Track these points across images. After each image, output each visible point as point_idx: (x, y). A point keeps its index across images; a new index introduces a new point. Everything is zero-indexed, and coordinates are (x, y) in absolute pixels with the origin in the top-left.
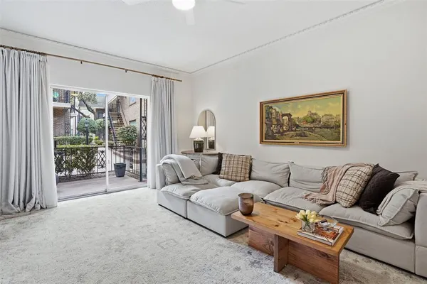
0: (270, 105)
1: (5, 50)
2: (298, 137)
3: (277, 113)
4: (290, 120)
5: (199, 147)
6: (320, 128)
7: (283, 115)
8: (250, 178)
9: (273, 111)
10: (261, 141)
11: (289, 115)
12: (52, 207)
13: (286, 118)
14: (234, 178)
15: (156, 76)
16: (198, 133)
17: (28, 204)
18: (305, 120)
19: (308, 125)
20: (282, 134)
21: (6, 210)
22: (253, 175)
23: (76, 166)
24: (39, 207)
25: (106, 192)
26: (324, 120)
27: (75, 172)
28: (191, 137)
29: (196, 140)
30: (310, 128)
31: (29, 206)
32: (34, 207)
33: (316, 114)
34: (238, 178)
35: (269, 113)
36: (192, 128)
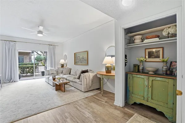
0: (76, 54)
1: (5, 41)
3: (77, 56)
5: (62, 66)
8: (70, 74)
10: (75, 64)
11: (79, 57)
12: (17, 82)
14: (65, 74)
16: (62, 61)
17: (11, 80)
18: (82, 58)
20: (78, 62)
21: (5, 82)
22: (71, 73)
24: (14, 81)
25: (34, 79)
28: (60, 63)
31: (11, 81)
32: (12, 82)
36: (60, 60)
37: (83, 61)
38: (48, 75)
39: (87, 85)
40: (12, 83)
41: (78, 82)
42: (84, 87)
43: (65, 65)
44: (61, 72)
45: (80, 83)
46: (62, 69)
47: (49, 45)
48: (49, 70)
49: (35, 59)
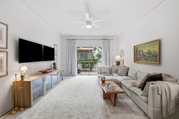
0: (137, 47)
1: (69, 40)
2: (145, 60)
3: (139, 50)
4: (143, 53)
5: (118, 63)
6: (152, 56)
7: (141, 51)
9: (138, 49)
10: (134, 62)
11: (142, 51)
13: (141, 52)
14: (120, 75)
15: (104, 40)
16: (118, 58)
17: (71, 74)
18: (147, 53)
19: (148, 55)
20: (140, 59)
21: (68, 75)
22: (128, 75)
23: (88, 67)
24: (73, 75)
26: (153, 53)
27: (88, 69)
28: (115, 59)
29: (117, 60)
30: (148, 56)
33: (150, 50)
34: (122, 75)
35: (137, 50)
36: (115, 57)
37: (149, 57)
38: (100, 73)
39: (162, 108)
40: (72, 77)
41: (139, 95)
42: (154, 111)
43: (121, 63)
44: (115, 71)
45: (144, 98)
46: (117, 67)
47: (103, 40)
48: (101, 68)
49: (97, 56)
